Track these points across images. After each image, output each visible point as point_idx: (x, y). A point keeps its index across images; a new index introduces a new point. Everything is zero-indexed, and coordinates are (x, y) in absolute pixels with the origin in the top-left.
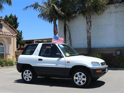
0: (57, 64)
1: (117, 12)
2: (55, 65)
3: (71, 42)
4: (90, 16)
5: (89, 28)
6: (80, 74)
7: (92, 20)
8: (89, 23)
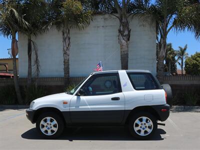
1: (106, 26)
3: (38, 68)
4: (69, 30)
5: (67, 48)
7: (71, 35)
8: (67, 40)
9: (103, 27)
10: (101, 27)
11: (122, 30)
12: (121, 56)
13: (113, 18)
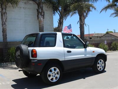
9: (23, 8)
10: (22, 8)
11: (40, 11)
13: (30, 4)
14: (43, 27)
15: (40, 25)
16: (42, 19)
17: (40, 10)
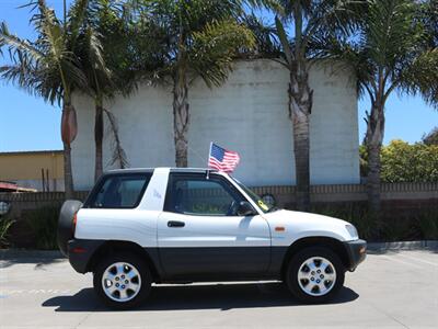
0: (240, 237)
1: (258, 84)
2: (234, 239)
4: (187, 90)
5: (184, 126)
6: (318, 263)
9: (251, 84)
10: (248, 86)
11: (296, 91)
12: (295, 143)
13: (272, 68)
14: (307, 141)
15: (295, 136)
16: (301, 115)
17: (296, 88)
